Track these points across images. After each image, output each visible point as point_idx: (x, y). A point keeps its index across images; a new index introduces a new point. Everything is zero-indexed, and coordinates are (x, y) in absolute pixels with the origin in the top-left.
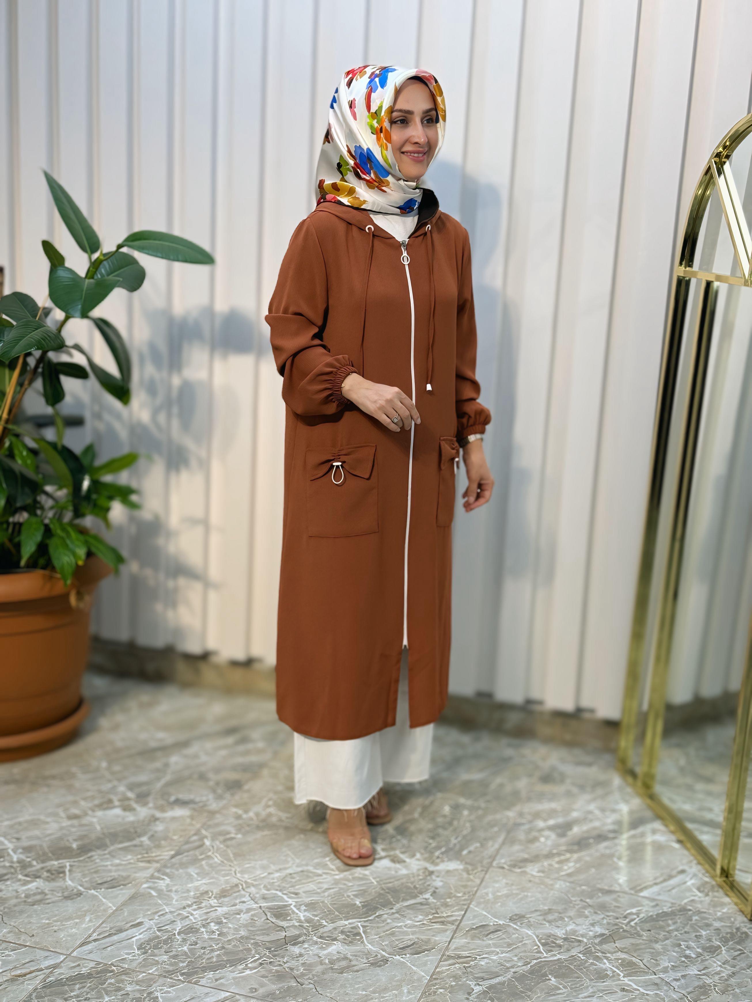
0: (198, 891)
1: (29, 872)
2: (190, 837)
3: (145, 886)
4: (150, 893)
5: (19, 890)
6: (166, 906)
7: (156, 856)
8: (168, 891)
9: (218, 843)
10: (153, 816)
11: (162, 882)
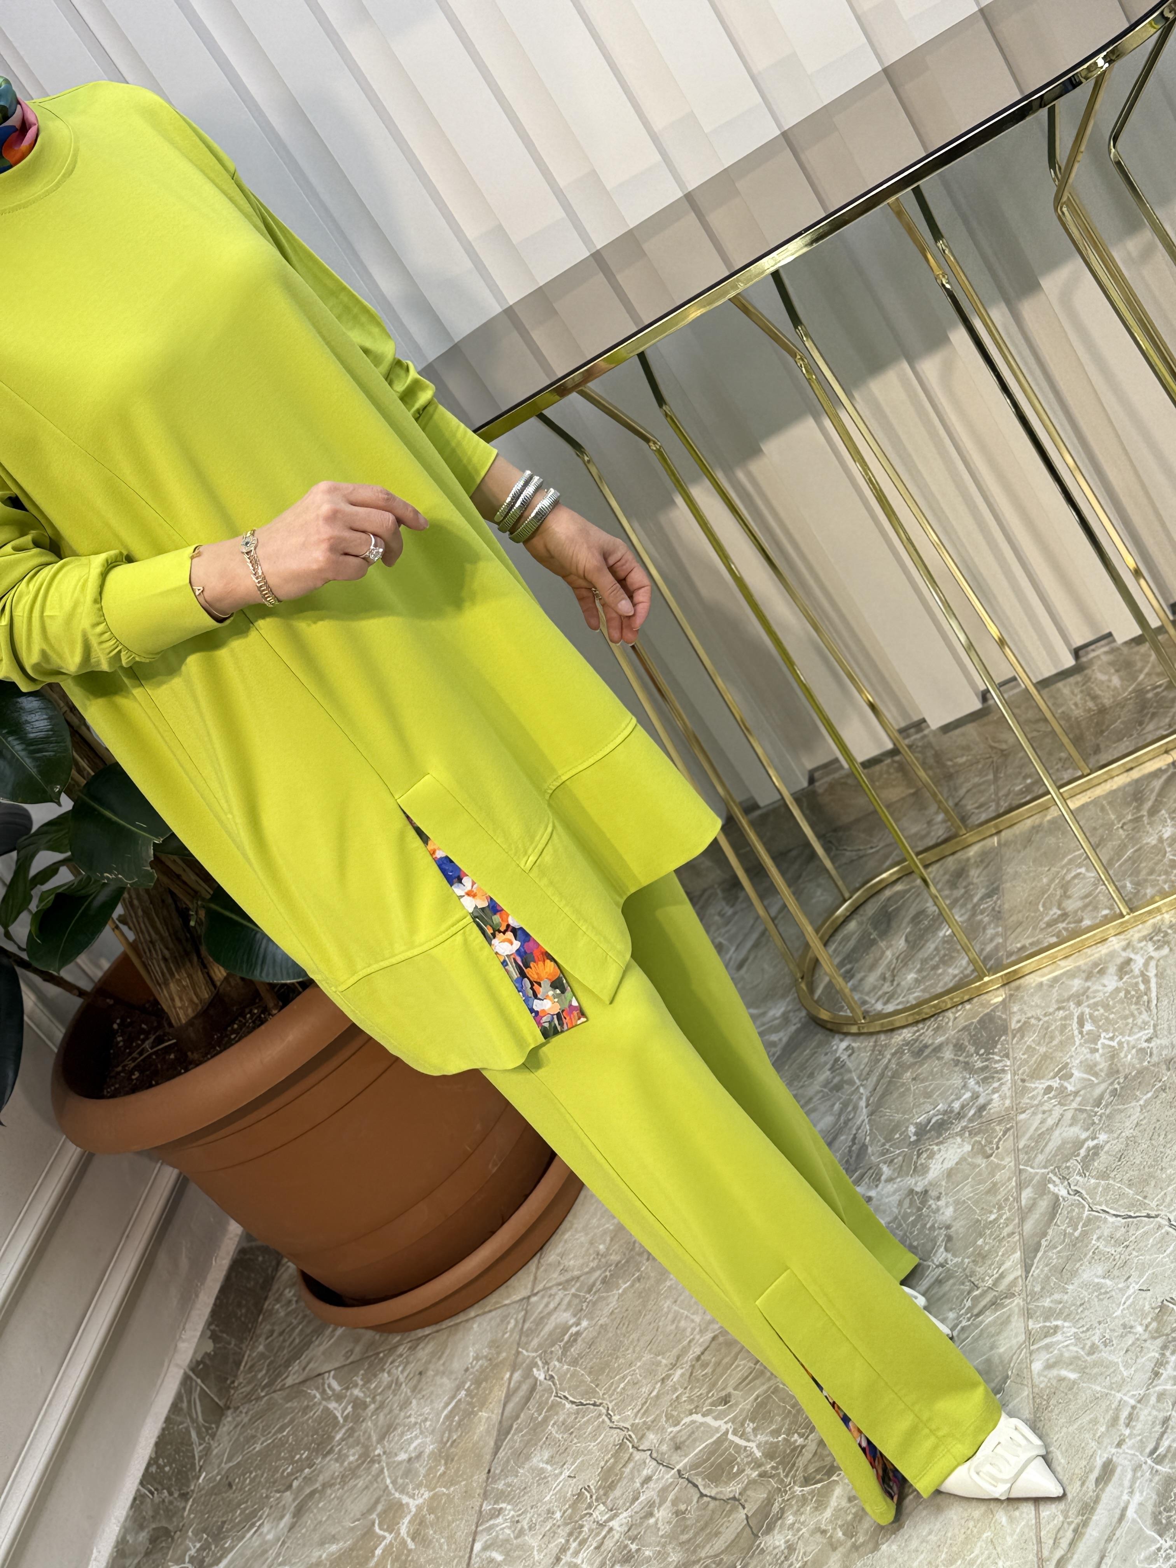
0: (1144, 1316)
1: (806, 1468)
2: (1018, 1199)
3: (1037, 1366)
4: (1061, 1379)
5: (823, 1527)
6: (1118, 1392)
7: (996, 1283)
8: (1090, 1353)
9: (1078, 1178)
10: (911, 1192)
11: (1059, 1337)
